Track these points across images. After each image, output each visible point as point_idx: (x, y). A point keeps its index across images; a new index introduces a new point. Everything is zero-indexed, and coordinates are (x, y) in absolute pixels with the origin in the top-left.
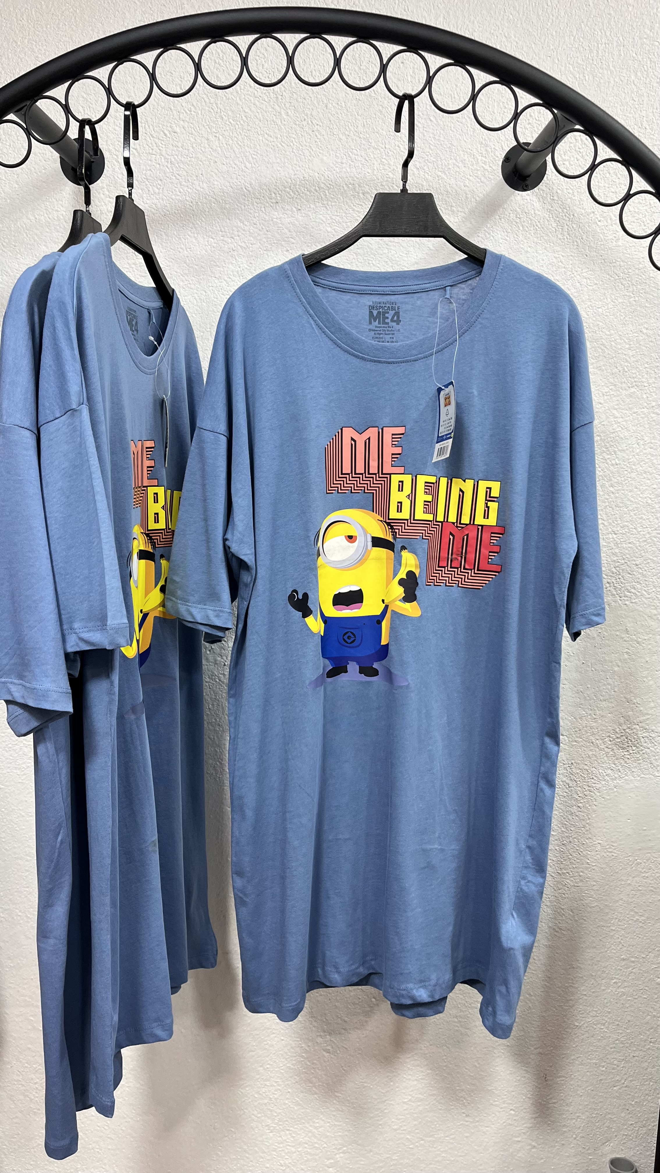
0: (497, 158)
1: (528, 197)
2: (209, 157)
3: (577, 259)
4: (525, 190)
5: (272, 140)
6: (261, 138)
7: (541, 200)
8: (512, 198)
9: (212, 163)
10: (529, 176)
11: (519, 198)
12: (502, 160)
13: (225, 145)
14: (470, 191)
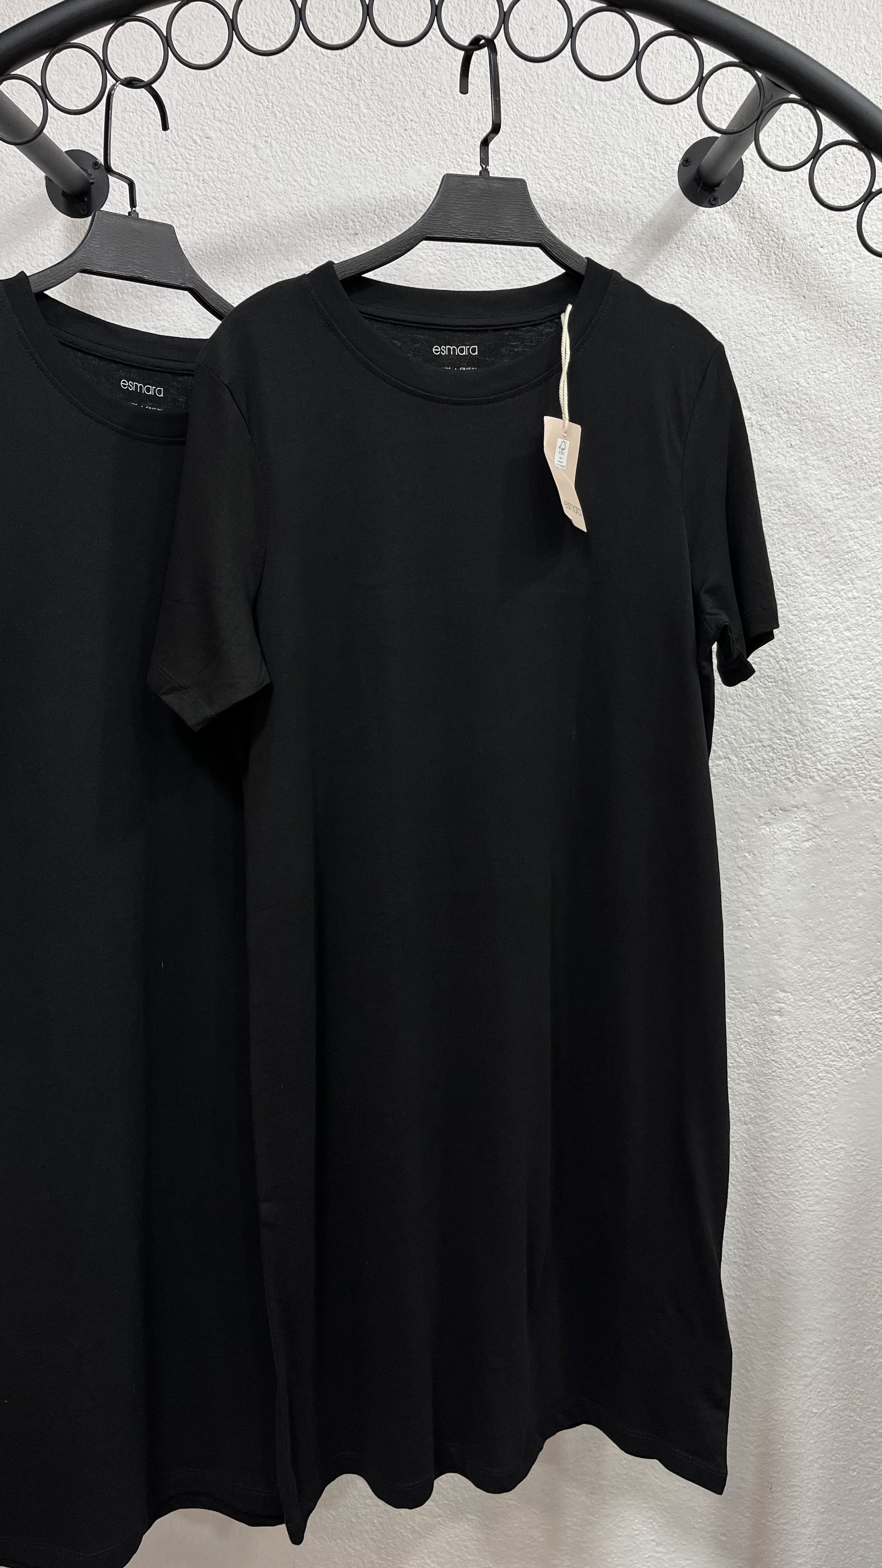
0: (671, 161)
1: (717, 215)
2: (257, 170)
3: (790, 302)
4: (713, 206)
5: (347, 144)
6: (331, 142)
7: (737, 219)
8: (695, 217)
9: (262, 181)
10: (718, 185)
11: (704, 217)
12: (678, 163)
13: (281, 154)
14: (633, 209)
